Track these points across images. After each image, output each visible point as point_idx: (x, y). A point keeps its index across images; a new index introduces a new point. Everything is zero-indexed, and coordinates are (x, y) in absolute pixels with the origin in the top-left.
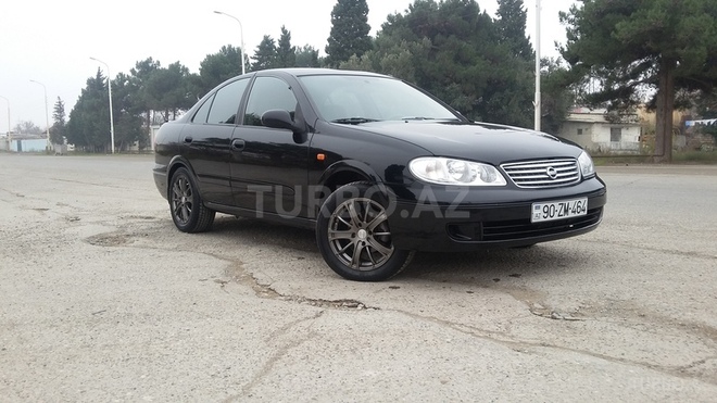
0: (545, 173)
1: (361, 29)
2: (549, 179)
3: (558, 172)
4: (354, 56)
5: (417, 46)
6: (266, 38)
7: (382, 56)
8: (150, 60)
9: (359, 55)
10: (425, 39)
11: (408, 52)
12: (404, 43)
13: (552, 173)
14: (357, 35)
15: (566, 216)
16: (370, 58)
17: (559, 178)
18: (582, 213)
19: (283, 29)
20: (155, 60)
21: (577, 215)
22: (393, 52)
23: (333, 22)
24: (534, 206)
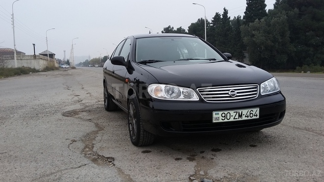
0: (228, 94)
1: (261, 6)
2: (230, 97)
3: (238, 93)
4: (257, 20)
5: (291, 13)
6: (217, 14)
7: (272, 19)
8: (169, 27)
9: (259, 19)
10: (296, 9)
11: (285, 17)
12: (284, 12)
13: (233, 93)
14: (259, 10)
15: (240, 119)
16: (265, 20)
17: (237, 96)
18: (254, 117)
19: (224, 9)
20: (171, 27)
21: (249, 118)
22: (278, 17)
23: (247, 4)
24: (214, 113)
